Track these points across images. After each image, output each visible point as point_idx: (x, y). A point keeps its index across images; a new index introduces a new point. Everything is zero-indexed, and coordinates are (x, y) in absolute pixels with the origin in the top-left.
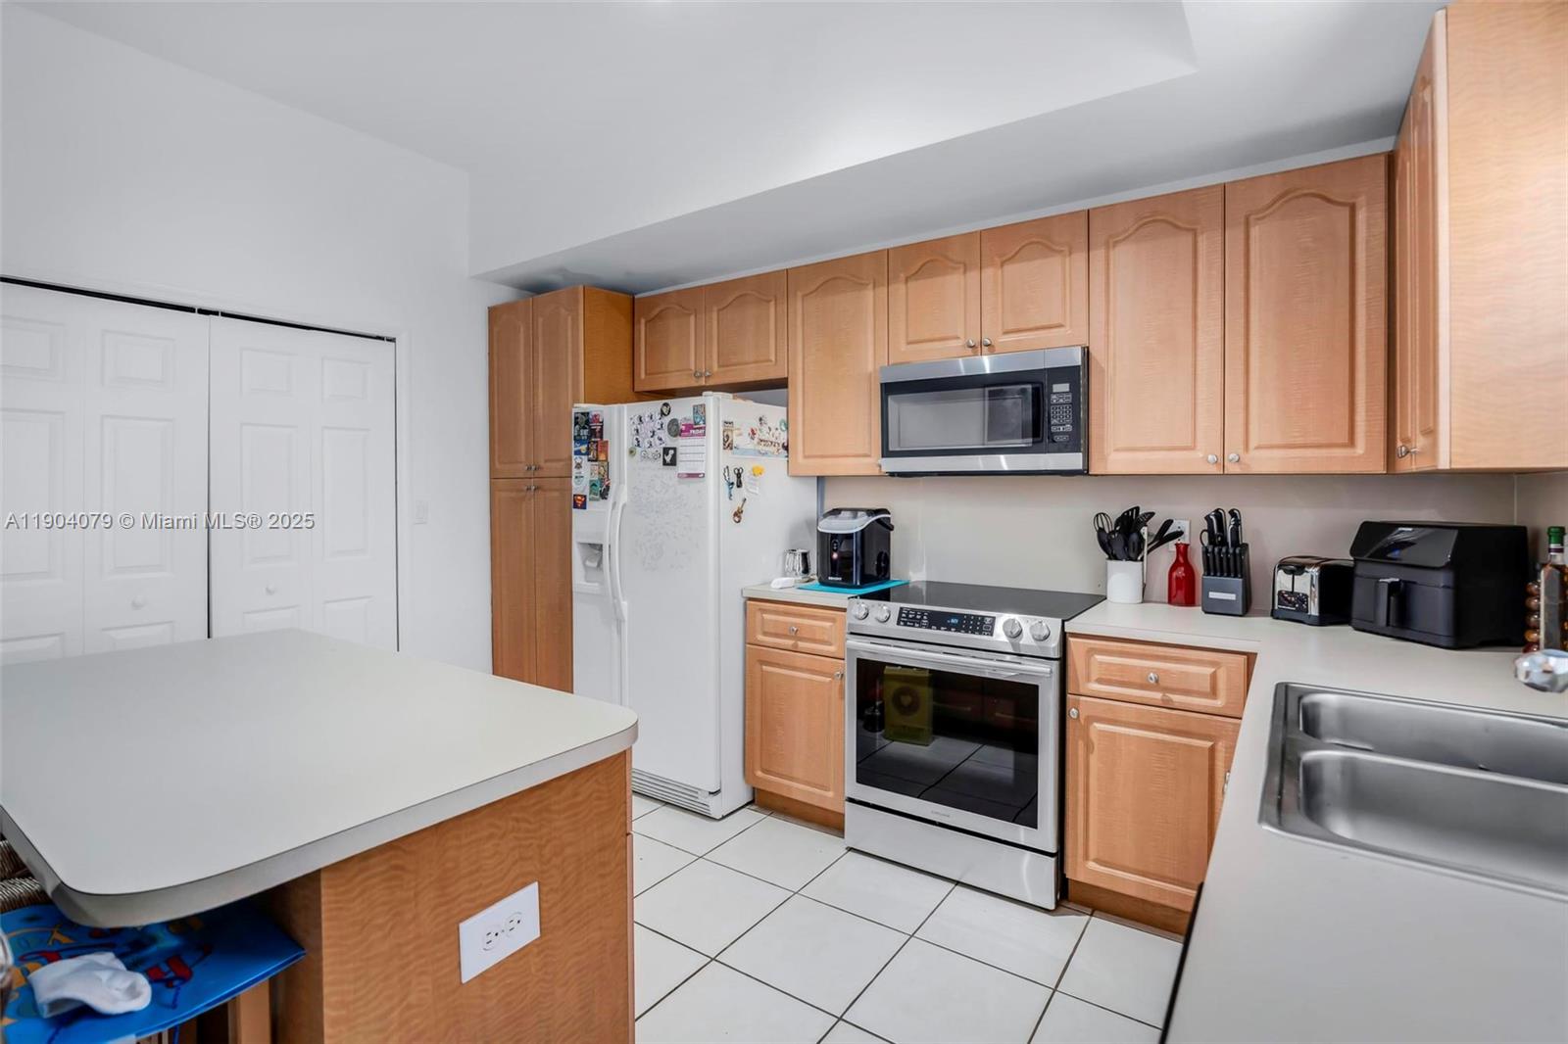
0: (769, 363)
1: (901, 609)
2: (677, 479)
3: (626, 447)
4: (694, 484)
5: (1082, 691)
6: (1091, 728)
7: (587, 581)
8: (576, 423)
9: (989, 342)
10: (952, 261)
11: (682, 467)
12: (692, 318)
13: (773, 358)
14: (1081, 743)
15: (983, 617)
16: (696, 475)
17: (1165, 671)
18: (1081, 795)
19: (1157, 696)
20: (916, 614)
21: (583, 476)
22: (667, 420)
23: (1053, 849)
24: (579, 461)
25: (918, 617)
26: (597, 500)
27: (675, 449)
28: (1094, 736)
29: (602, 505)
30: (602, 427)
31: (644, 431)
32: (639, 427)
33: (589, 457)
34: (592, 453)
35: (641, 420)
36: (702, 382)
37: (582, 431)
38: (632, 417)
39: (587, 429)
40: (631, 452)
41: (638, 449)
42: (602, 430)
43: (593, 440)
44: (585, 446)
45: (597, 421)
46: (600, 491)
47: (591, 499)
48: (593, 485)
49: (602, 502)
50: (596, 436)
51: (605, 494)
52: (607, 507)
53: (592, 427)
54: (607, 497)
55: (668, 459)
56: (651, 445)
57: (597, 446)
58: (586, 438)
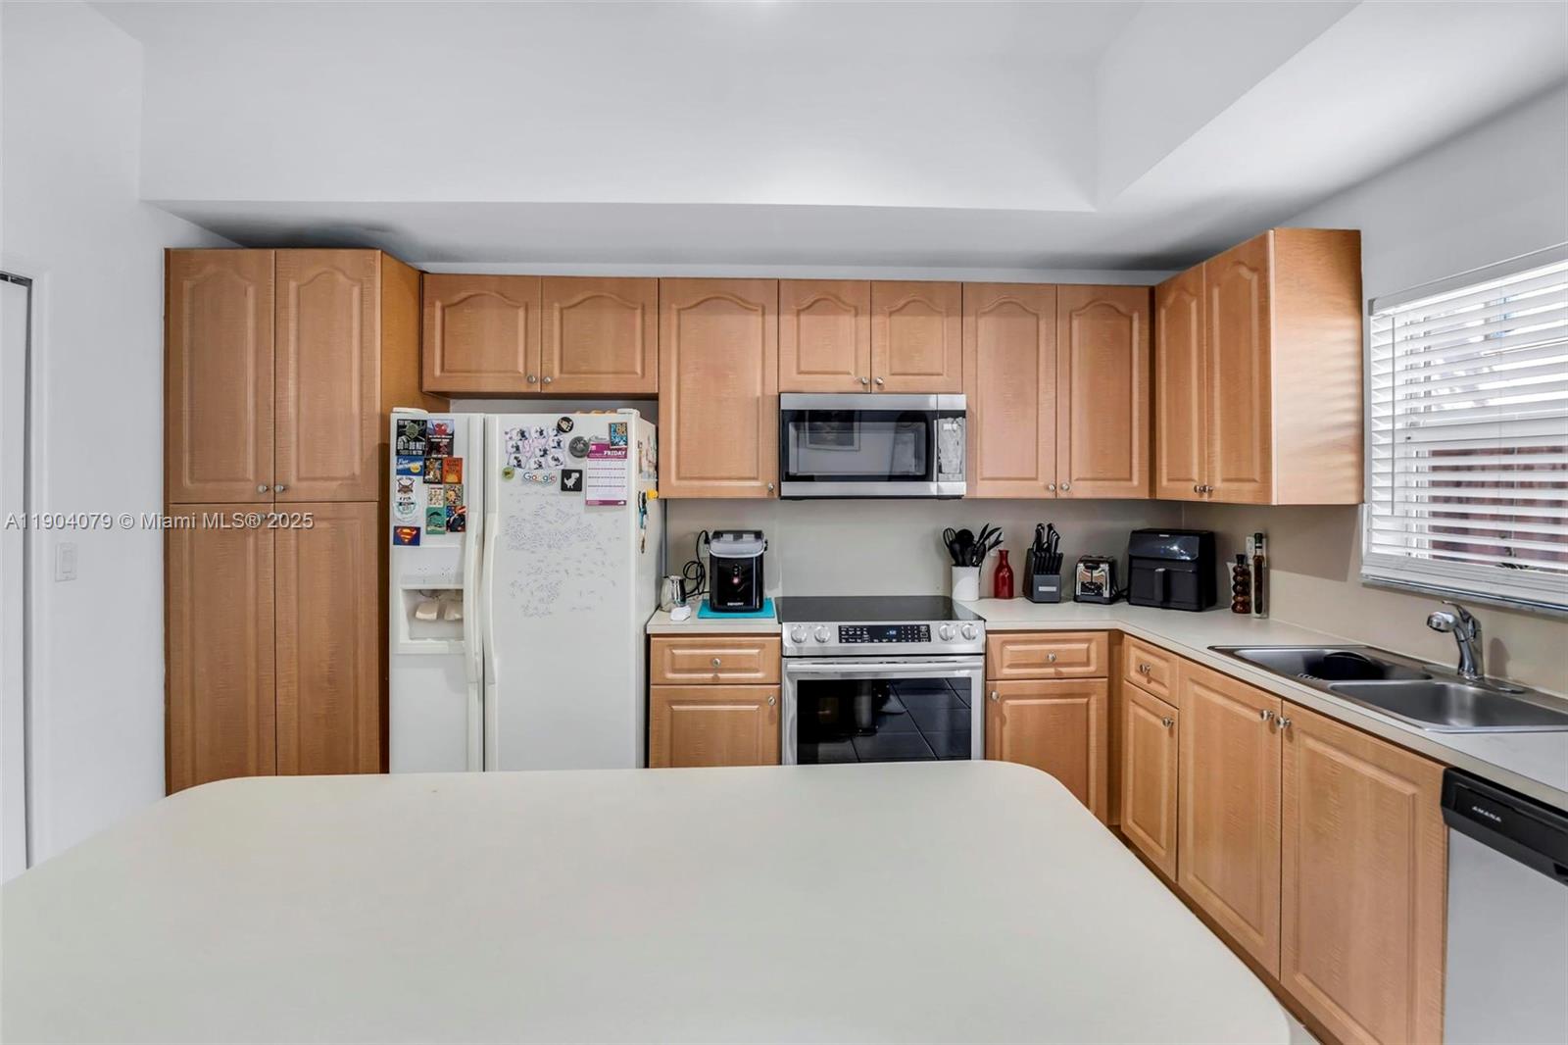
0: (635, 376)
1: (840, 627)
2: (583, 506)
3: (497, 464)
4: (609, 513)
5: (998, 676)
6: (1004, 705)
7: (411, 639)
8: (399, 434)
9: (880, 381)
10: (843, 303)
11: (591, 492)
12: (521, 313)
13: (638, 370)
14: (997, 720)
15: (918, 626)
16: (615, 503)
17: (1058, 651)
19: (1052, 670)
20: (855, 631)
21: (414, 502)
22: (567, 439)
24: (407, 483)
25: (858, 633)
26: (443, 533)
27: (580, 472)
28: (1006, 712)
29: (451, 540)
30: (452, 440)
31: (528, 449)
32: (520, 443)
33: (427, 477)
34: (432, 473)
35: (523, 434)
36: (537, 388)
37: (412, 444)
38: (508, 430)
39: (421, 441)
40: (507, 474)
41: (518, 471)
42: (450, 445)
43: (434, 456)
44: (421, 463)
45: (444, 432)
46: (448, 522)
47: (428, 533)
48: (432, 514)
49: (450, 535)
50: (439, 452)
51: (457, 524)
52: (463, 543)
53: (433, 440)
54: (459, 528)
55: (570, 483)
56: (540, 466)
57: (441, 464)
58: (420, 453)
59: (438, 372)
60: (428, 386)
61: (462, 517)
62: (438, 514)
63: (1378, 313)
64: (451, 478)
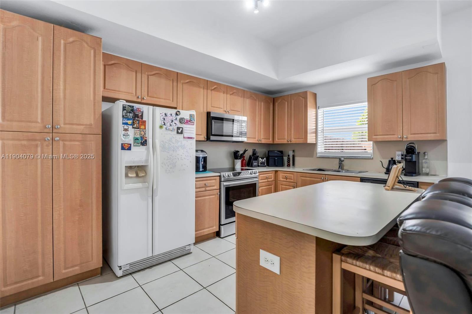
2: (183, 138)
3: (157, 126)
4: (189, 141)
6: (260, 189)
8: (124, 110)
11: (185, 134)
13: (171, 99)
16: (190, 138)
17: (267, 176)
19: (267, 180)
21: (130, 135)
22: (178, 117)
24: (127, 127)
26: (139, 146)
29: (142, 149)
30: (142, 114)
31: (167, 120)
32: (165, 117)
33: (134, 126)
34: (136, 125)
35: (166, 114)
37: (128, 114)
38: (161, 113)
39: (132, 113)
40: (161, 127)
41: (164, 127)
42: (142, 116)
43: (137, 119)
44: (132, 121)
45: (140, 111)
46: (141, 142)
47: (134, 146)
48: (136, 139)
49: (141, 147)
50: (138, 118)
51: (144, 143)
52: (148, 149)
53: (136, 113)
54: (145, 144)
55: (180, 131)
56: (171, 125)
57: (139, 122)
58: (131, 117)
61: (146, 140)
62: (138, 140)
63: (320, 109)
64: (142, 127)
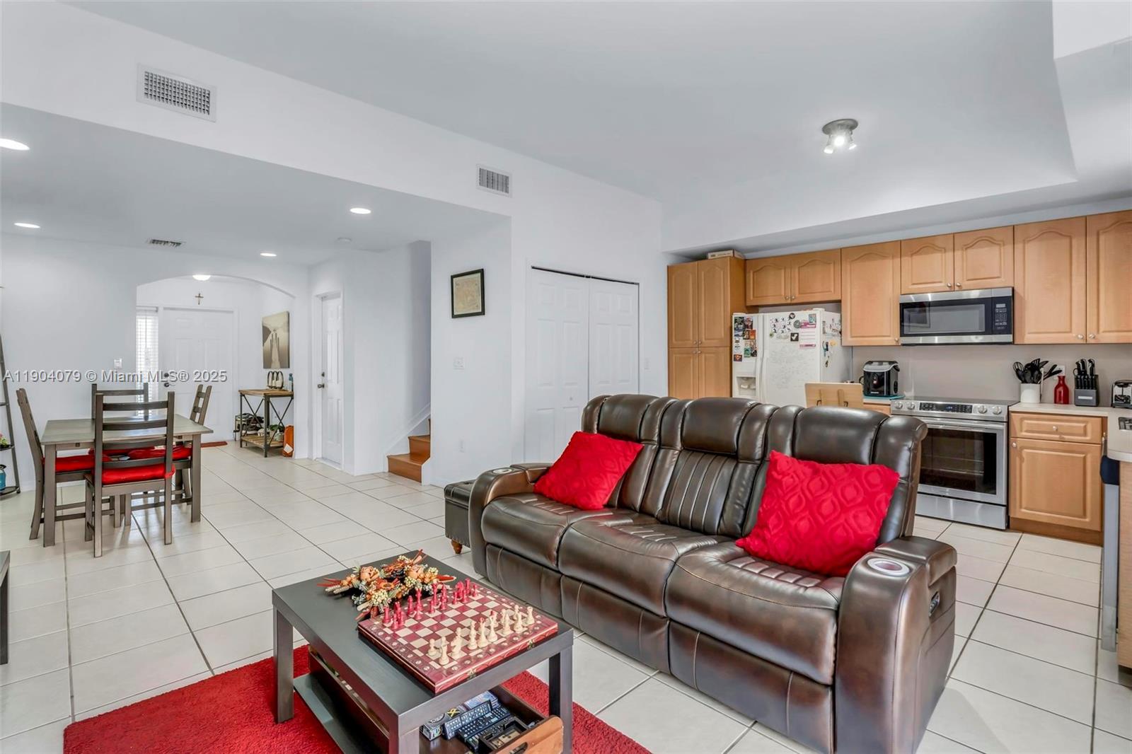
0: (831, 292)
1: (921, 404)
2: (799, 347)
3: (767, 334)
4: (810, 350)
5: (1018, 436)
6: (1023, 452)
8: (735, 322)
9: (959, 284)
10: (937, 246)
11: (802, 341)
12: (783, 271)
13: (832, 290)
14: (1018, 459)
15: (966, 406)
16: (811, 345)
17: (1061, 426)
18: (1018, 480)
19: (1057, 436)
20: (929, 405)
21: (741, 346)
22: (793, 321)
23: (1004, 503)
24: (737, 339)
25: (931, 406)
26: (749, 357)
27: (798, 334)
28: (1024, 455)
29: (752, 359)
30: (752, 324)
31: (779, 326)
32: (776, 324)
33: (744, 337)
34: (746, 335)
35: (776, 320)
36: (789, 301)
37: (739, 326)
38: (772, 319)
39: (743, 324)
40: (771, 335)
41: (775, 334)
42: (752, 326)
44: (742, 332)
45: (749, 321)
46: (751, 353)
47: (745, 357)
48: (746, 350)
50: (748, 328)
51: (754, 354)
52: (756, 360)
53: (746, 324)
55: (794, 338)
56: (783, 332)
57: (749, 332)
58: (742, 328)
59: (752, 298)
60: (749, 304)
61: (756, 351)
62: (748, 350)
64: (752, 337)
